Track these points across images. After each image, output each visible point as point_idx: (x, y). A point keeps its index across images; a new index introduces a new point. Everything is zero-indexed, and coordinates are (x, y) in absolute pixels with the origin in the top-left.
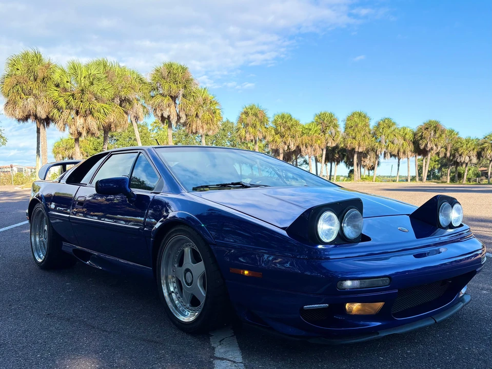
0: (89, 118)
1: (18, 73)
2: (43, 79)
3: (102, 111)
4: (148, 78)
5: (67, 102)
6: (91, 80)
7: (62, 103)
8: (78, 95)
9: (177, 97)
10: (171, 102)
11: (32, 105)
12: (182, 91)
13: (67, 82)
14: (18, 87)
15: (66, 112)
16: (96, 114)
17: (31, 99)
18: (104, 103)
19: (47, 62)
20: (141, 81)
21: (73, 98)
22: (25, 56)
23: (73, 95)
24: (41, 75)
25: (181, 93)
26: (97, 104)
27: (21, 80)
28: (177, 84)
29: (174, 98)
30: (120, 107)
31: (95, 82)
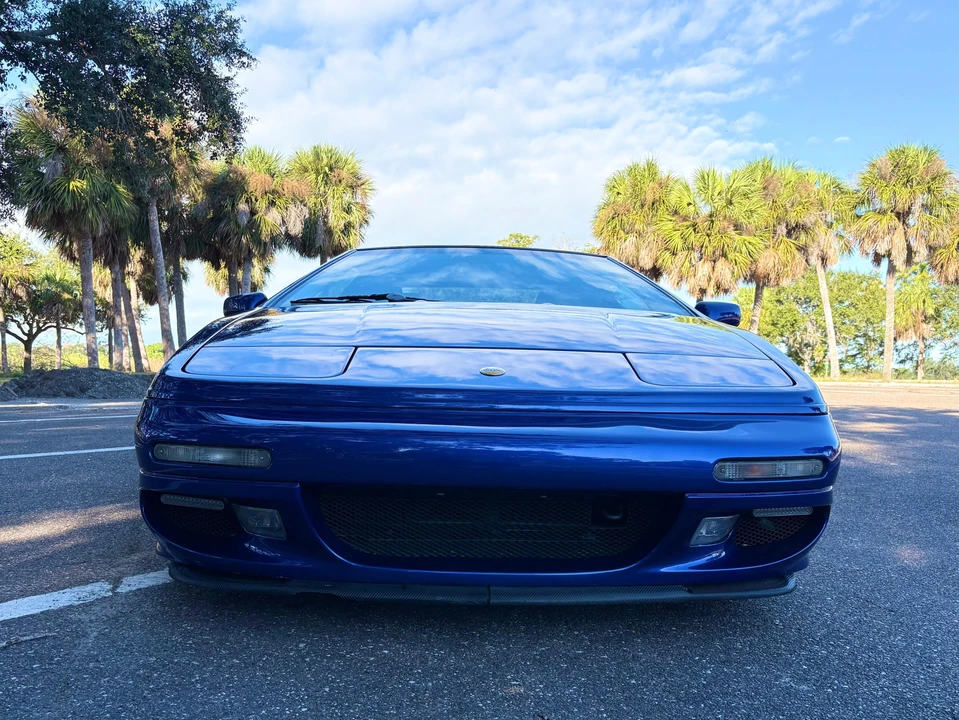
0: (721, 263)
1: (620, 199)
2: (653, 204)
3: (744, 249)
4: (851, 183)
5: (684, 239)
6: (729, 196)
7: (677, 242)
8: (703, 225)
9: (908, 212)
10: (896, 222)
11: (633, 248)
12: (921, 199)
13: (689, 204)
14: (616, 221)
15: (681, 255)
16: (731, 256)
17: (632, 238)
18: (750, 235)
19: (664, 176)
20: (840, 190)
21: (695, 230)
22: (632, 170)
23: (694, 226)
24: (650, 198)
25: (919, 202)
26: (737, 237)
27: (621, 210)
28: (911, 186)
29: (902, 216)
30: (788, 240)
31: (734, 200)
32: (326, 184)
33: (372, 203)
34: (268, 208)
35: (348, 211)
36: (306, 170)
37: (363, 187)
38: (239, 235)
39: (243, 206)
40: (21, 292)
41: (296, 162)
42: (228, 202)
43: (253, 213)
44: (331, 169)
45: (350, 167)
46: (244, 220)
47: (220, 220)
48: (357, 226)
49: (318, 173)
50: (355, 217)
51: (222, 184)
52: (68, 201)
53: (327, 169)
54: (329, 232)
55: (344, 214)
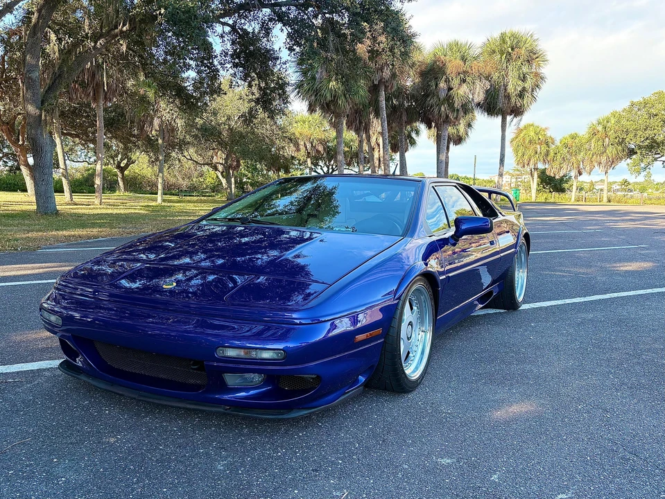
32: (509, 60)
33: (544, 71)
34: (460, 85)
35: (524, 79)
36: (494, 52)
37: (537, 60)
38: (439, 106)
39: (442, 85)
40: (320, 148)
41: (488, 47)
42: (433, 83)
43: (450, 89)
44: (513, 49)
45: (527, 45)
46: (443, 95)
47: (428, 96)
48: (530, 90)
49: (502, 53)
50: (528, 85)
51: (430, 70)
52: (328, 95)
53: (510, 49)
54: (508, 97)
55: (520, 83)
